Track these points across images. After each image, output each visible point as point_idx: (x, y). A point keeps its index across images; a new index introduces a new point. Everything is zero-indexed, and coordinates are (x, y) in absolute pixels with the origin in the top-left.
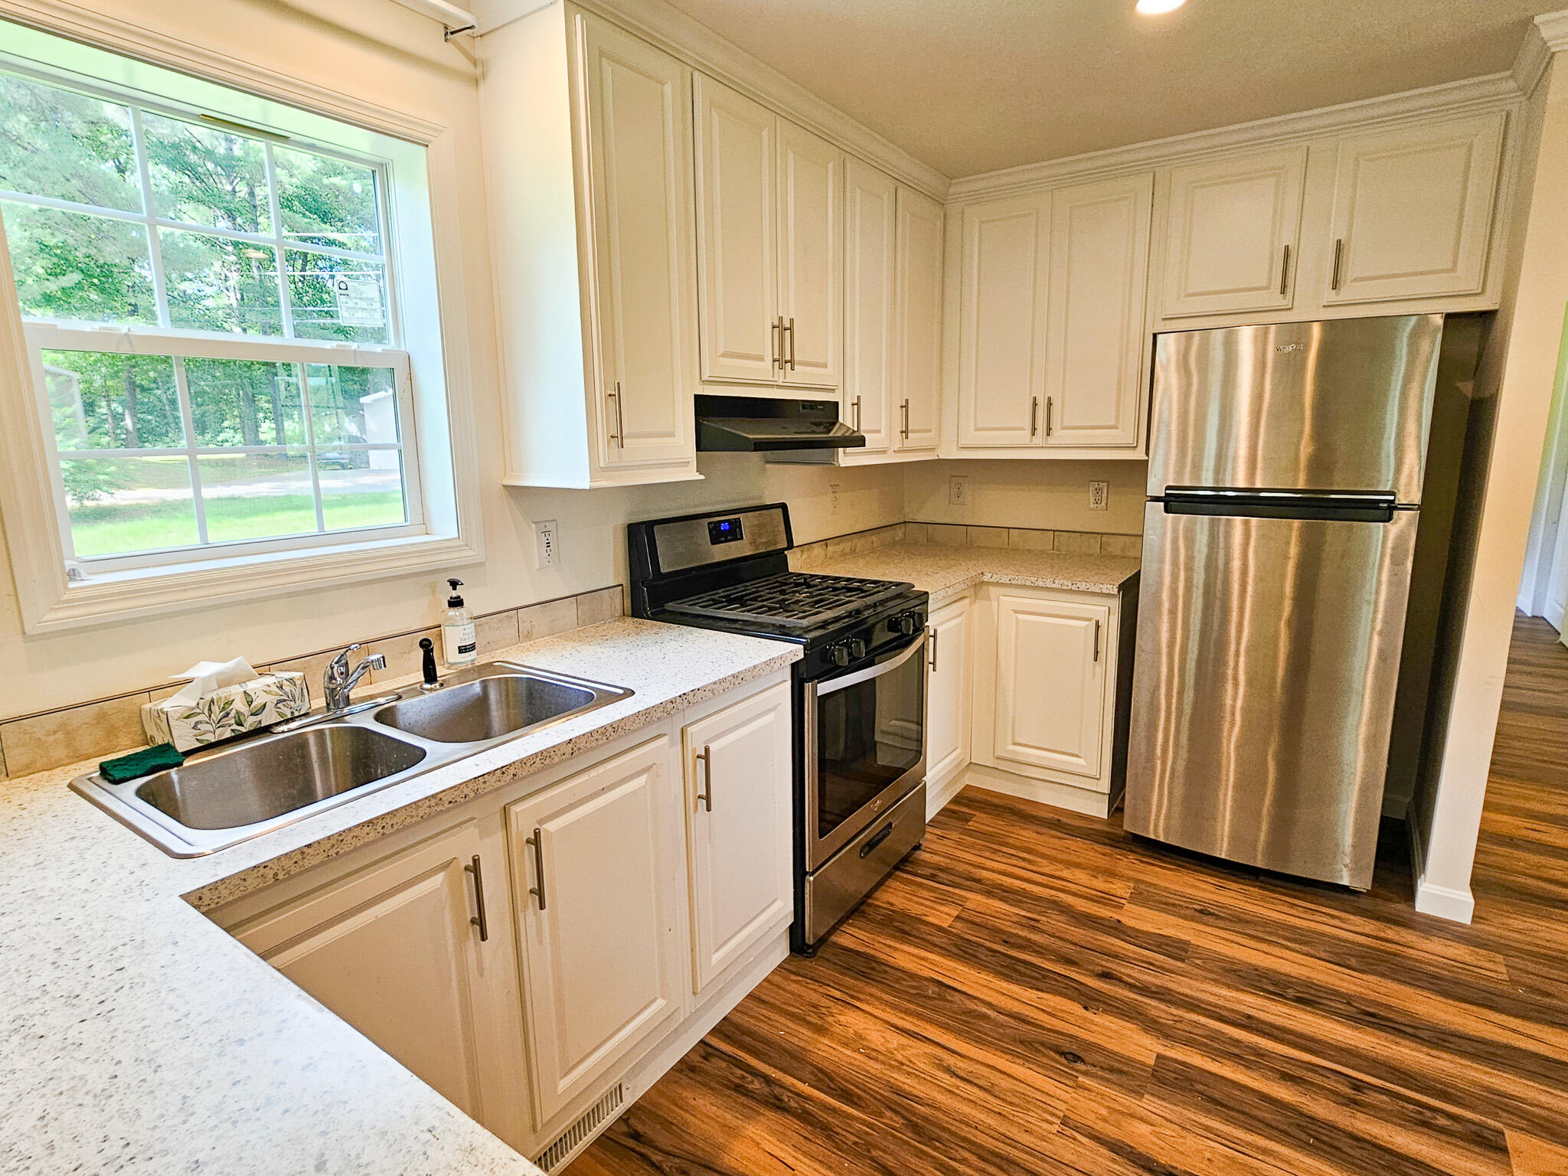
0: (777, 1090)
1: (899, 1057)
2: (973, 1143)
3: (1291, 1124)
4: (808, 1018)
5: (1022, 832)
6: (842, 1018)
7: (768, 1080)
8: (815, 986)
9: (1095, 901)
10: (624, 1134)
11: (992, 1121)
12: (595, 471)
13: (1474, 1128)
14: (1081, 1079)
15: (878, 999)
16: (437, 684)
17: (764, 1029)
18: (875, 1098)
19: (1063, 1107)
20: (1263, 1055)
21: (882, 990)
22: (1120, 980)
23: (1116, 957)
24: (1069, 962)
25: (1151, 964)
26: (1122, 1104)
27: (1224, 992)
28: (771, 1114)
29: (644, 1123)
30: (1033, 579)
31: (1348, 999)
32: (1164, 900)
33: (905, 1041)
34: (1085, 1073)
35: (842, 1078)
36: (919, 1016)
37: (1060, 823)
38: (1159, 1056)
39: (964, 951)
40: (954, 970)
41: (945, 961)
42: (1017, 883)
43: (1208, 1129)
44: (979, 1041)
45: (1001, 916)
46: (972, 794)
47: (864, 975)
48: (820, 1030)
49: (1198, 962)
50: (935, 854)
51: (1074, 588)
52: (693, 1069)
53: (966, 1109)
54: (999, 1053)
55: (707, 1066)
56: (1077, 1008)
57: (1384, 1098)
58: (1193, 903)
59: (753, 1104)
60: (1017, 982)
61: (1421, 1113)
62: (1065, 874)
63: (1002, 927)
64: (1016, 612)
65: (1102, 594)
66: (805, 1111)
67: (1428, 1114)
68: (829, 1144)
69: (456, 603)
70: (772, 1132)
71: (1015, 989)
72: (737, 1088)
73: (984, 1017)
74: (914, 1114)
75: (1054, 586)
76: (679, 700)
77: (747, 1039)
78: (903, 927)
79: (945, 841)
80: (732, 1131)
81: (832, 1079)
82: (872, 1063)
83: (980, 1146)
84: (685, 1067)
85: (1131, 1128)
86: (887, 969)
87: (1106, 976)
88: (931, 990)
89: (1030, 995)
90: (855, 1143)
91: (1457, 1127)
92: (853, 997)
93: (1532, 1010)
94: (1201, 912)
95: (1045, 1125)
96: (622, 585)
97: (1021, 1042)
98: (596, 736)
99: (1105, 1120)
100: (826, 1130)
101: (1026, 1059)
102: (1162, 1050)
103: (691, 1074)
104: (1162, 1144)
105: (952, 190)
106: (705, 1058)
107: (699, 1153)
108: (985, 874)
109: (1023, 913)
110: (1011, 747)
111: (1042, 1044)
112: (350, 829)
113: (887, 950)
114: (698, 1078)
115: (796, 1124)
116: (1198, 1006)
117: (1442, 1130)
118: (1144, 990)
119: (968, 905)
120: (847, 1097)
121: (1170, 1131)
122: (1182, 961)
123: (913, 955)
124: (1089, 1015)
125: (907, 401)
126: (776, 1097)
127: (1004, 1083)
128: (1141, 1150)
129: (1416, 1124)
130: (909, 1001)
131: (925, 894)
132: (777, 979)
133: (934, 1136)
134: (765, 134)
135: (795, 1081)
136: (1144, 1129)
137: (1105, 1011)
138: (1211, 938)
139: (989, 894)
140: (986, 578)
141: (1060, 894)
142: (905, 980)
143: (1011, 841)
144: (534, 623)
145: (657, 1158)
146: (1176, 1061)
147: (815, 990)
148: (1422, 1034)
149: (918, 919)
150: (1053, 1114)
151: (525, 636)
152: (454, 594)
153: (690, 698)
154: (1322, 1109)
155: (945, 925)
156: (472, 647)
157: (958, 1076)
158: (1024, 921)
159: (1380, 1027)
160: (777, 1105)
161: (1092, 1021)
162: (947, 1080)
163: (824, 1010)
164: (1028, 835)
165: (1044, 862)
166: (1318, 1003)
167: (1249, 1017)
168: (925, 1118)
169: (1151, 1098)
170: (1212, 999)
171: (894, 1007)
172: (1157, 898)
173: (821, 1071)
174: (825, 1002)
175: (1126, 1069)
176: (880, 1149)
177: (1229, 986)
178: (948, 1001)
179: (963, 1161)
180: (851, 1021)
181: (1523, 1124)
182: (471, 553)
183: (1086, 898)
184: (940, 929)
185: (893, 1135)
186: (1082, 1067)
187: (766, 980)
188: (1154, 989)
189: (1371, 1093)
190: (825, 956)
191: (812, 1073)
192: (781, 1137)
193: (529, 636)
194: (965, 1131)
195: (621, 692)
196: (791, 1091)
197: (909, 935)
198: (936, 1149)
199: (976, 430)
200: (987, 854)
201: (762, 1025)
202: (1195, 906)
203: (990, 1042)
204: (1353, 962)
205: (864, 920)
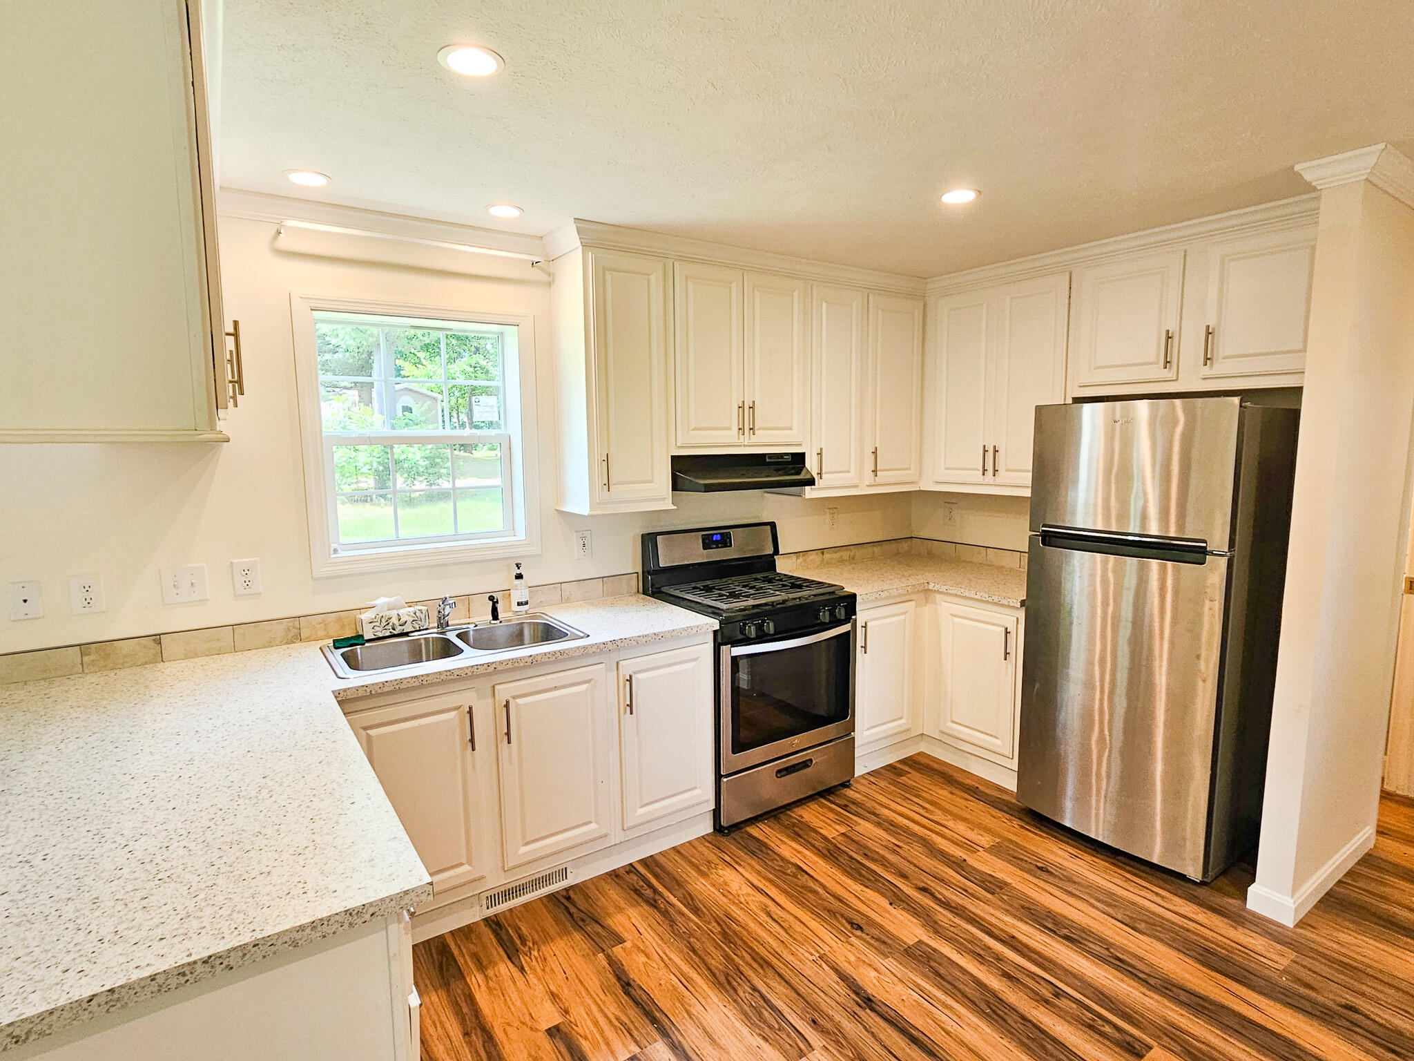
0: (657, 897)
1: (742, 900)
2: (754, 950)
3: (982, 999)
4: (701, 867)
5: (940, 792)
6: (721, 872)
7: (655, 891)
8: (717, 851)
9: (957, 845)
10: (563, 896)
11: (774, 944)
12: (593, 504)
13: (1129, 1039)
14: (853, 939)
15: (753, 868)
16: (498, 621)
17: (670, 866)
18: (712, 915)
19: (827, 949)
20: (1001, 960)
21: (758, 863)
22: (932, 895)
23: (942, 880)
24: (904, 876)
25: (966, 891)
26: (869, 959)
27: (1008, 919)
28: (646, 907)
29: (575, 894)
30: (962, 590)
31: (1108, 946)
32: (1016, 855)
33: (751, 891)
34: (857, 937)
35: (700, 901)
36: (771, 881)
37: (975, 790)
38: (920, 942)
39: (831, 853)
40: (815, 863)
41: (813, 857)
42: (906, 822)
43: (918, 986)
44: (801, 904)
45: (877, 840)
46: (921, 759)
47: (753, 853)
48: (704, 874)
49: (1005, 897)
50: (858, 793)
51: (990, 600)
52: (617, 876)
53: (763, 934)
54: (809, 913)
55: (627, 877)
56: (884, 902)
57: (1074, 1006)
58: (1038, 861)
59: (640, 900)
60: (855, 879)
61: (1095, 1020)
62: (951, 824)
63: (870, 845)
64: (952, 615)
65: (1009, 606)
66: (666, 911)
67: (1100, 1022)
68: (669, 929)
69: (519, 577)
70: (641, 915)
71: (849, 882)
72: (636, 891)
73: (815, 892)
74: (730, 929)
75: (976, 597)
76: (609, 643)
77: (658, 869)
78: (800, 833)
79: (874, 787)
80: (620, 909)
81: (692, 899)
82: (724, 899)
83: (758, 954)
84: (614, 875)
85: (864, 971)
86: (769, 852)
87: (924, 890)
88: (791, 870)
89: (857, 887)
90: (684, 932)
91: (1117, 1035)
92: (737, 863)
93: (1279, 992)
94: (1041, 869)
95: (807, 955)
96: (637, 573)
97: (828, 911)
98: (548, 656)
99: (850, 963)
100: (672, 922)
101: (824, 920)
102: (925, 939)
103: (615, 879)
104: (877, 983)
105: (929, 286)
106: (627, 872)
107: (596, 915)
108: (886, 812)
109: (894, 841)
110: (950, 724)
111: (842, 916)
112: (406, 678)
113: (778, 842)
114: (617, 881)
115: (657, 915)
116: (978, 922)
117: (1102, 1034)
118: (946, 905)
119: (857, 828)
120: (696, 911)
121: (889, 978)
122: (993, 894)
123: (793, 848)
124: (890, 908)
125: (876, 448)
126: (655, 901)
127: (799, 928)
128: (860, 983)
129: (1083, 1025)
130: (771, 873)
131: (831, 816)
132: (696, 844)
133: (732, 940)
134: (734, 286)
135: (670, 895)
136: (873, 974)
137: (904, 909)
138: (1032, 886)
139: (879, 825)
140: (931, 587)
141: (934, 836)
142: (777, 861)
143: (924, 794)
144: (572, 593)
145: (573, 910)
146: (929, 946)
147: (715, 854)
148: (1152, 981)
149: (814, 829)
150: (818, 952)
151: (565, 600)
152: (518, 572)
153: (618, 643)
154: (1014, 997)
155: (830, 837)
156: (526, 603)
157: (771, 917)
158: (891, 845)
159: (1117, 968)
160: (653, 904)
161: (888, 912)
162: (763, 917)
163: (713, 865)
164: (942, 793)
165: (940, 813)
166: (1081, 943)
167: (1013, 937)
168: (735, 933)
169: (892, 960)
170: (994, 920)
171: (759, 873)
172: (1011, 852)
173: (690, 895)
174: (717, 861)
175: (889, 941)
176: (696, 939)
177: (1015, 917)
178: (799, 879)
179: (742, 958)
180: (727, 874)
181: (1178, 1049)
182: (533, 548)
183: (953, 842)
184: (825, 838)
185: (709, 935)
186: (858, 933)
187: (689, 842)
188: (953, 905)
189: (1065, 1000)
190: (736, 837)
191: (683, 894)
192: (645, 918)
193: (568, 600)
194: (755, 945)
195: (582, 635)
196: (665, 899)
197: (801, 837)
198: (729, 947)
199: (946, 469)
200: (899, 800)
201: (670, 864)
202: (1038, 864)
203: (808, 906)
204: (1142, 926)
205: (776, 822)
